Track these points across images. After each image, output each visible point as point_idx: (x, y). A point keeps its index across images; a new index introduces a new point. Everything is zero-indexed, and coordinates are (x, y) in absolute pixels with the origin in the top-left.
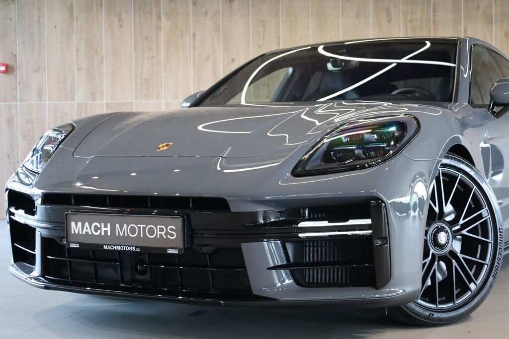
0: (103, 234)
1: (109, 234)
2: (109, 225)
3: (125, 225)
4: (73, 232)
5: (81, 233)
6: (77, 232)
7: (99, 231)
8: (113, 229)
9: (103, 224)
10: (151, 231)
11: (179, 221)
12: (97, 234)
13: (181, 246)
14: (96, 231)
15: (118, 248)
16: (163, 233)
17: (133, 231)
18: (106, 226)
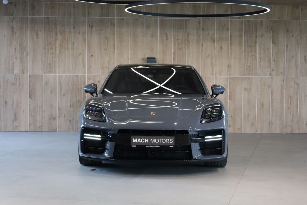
0: (145, 142)
1: (148, 142)
2: (148, 139)
3: (154, 139)
4: (133, 142)
5: (136, 142)
6: (135, 142)
7: (144, 141)
8: (149, 141)
9: (145, 139)
10: (164, 141)
11: (173, 137)
12: (143, 142)
13: (174, 145)
14: (143, 141)
15: (152, 146)
16: (168, 141)
17: (157, 141)
18: (147, 140)
